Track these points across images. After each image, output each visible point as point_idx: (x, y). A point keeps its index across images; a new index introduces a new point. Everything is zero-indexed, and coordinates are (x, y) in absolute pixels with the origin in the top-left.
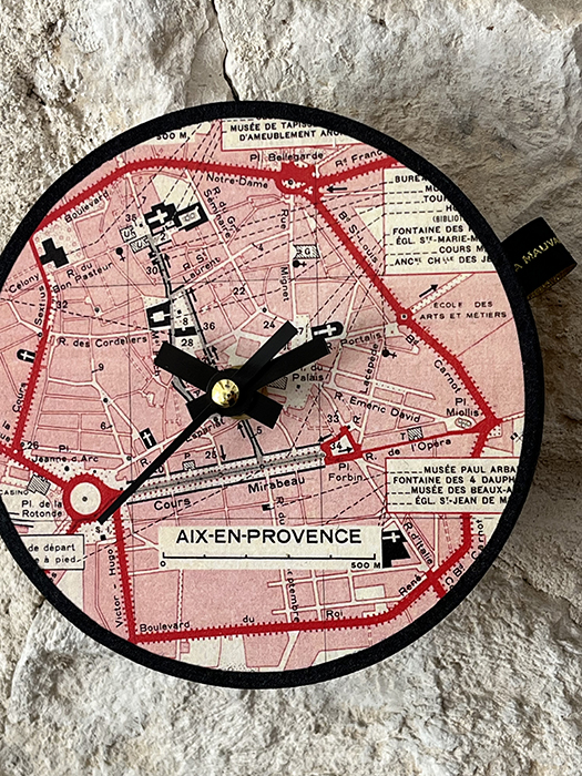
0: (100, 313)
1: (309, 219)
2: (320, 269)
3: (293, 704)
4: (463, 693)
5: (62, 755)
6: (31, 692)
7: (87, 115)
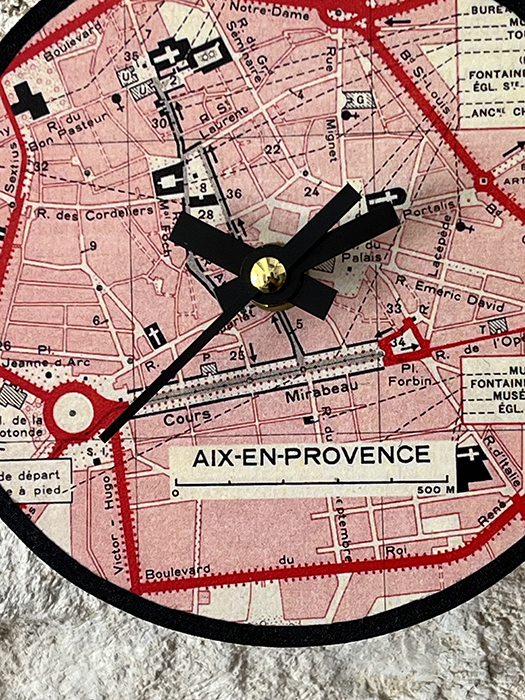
0: (91, 178)
1: (362, 59)
2: (377, 122)
3: (295, 676)
4: (513, 654)
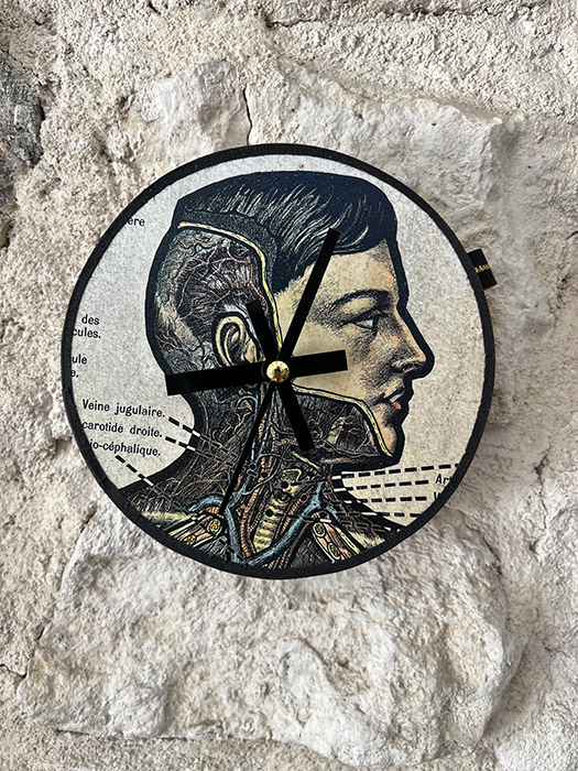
5: (97, 632)
6: (77, 586)
7: (143, 171)
